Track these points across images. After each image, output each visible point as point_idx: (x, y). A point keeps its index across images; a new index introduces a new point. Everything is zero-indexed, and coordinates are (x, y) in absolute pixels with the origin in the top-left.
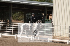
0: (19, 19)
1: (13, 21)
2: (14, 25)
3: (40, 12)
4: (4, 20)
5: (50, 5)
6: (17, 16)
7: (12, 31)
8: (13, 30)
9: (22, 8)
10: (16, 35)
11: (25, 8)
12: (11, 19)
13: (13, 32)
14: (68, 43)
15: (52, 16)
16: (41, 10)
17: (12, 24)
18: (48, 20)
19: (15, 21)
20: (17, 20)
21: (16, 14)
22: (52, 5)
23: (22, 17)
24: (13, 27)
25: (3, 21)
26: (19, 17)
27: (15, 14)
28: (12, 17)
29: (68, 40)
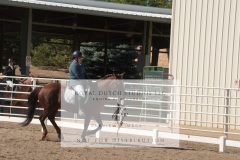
0: (53, 65)
1: (33, 69)
6: (48, 55)
11: (74, 27)
12: (28, 63)
14: (221, 149)
15: (168, 53)
16: (130, 34)
18: (156, 69)
22: (168, 17)
23: (65, 56)
26: (56, 58)
27: (40, 48)
29: (222, 138)
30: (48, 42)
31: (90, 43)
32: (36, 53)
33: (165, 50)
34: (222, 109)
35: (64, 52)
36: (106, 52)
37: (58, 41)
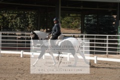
0: (72, 27)
3: (109, 13)
4: (48, 29)
9: (77, 8)
11: (82, 8)
16: (110, 10)
20: (69, 28)
21: (68, 18)
23: (77, 22)
25: (45, 30)
27: (65, 19)
28: (61, 23)
30: (69, 16)
32: (63, 21)
35: (76, 20)
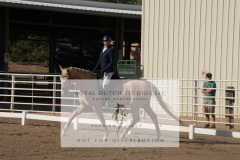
1: (12, 65)
2: (17, 79)
5: (134, 13)
6: (25, 51)
7: (9, 99)
8: (12, 95)
10: (24, 111)
12: (6, 60)
13: (12, 102)
14: (191, 137)
17: (10, 78)
18: (128, 63)
19: (21, 67)
22: (138, 13)
24: (13, 88)
26: (34, 54)
29: (191, 126)
31: (66, 39)
33: (136, 45)
34: (190, 99)
36: (81, 47)
37: (35, 38)
